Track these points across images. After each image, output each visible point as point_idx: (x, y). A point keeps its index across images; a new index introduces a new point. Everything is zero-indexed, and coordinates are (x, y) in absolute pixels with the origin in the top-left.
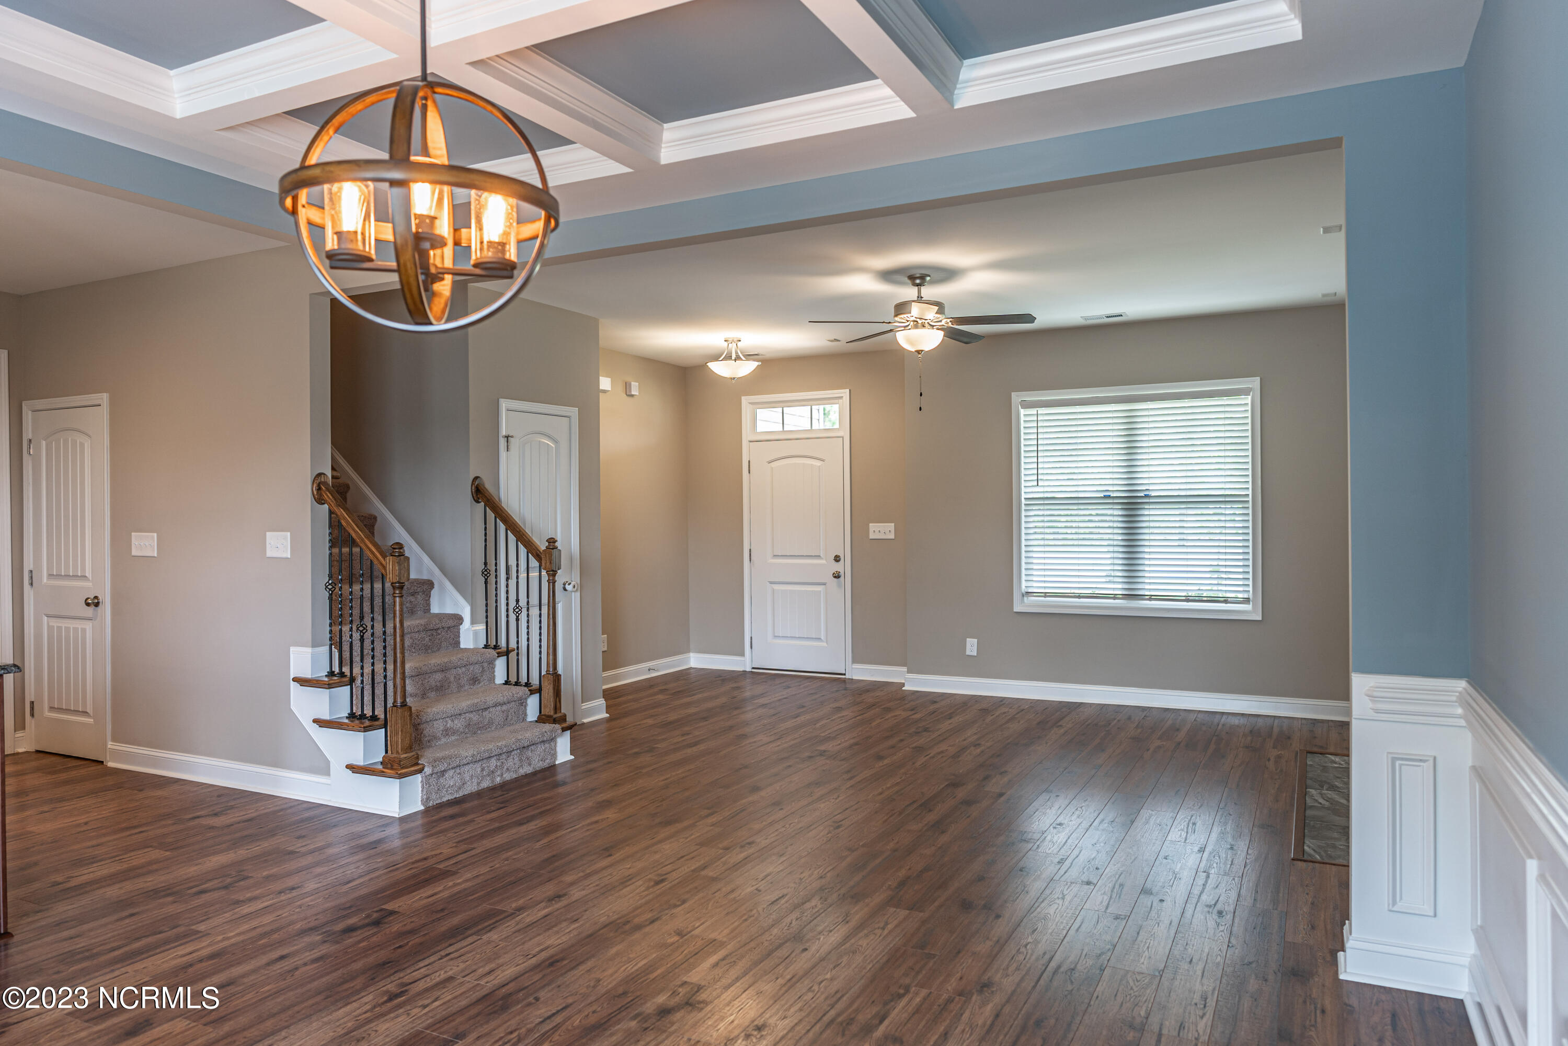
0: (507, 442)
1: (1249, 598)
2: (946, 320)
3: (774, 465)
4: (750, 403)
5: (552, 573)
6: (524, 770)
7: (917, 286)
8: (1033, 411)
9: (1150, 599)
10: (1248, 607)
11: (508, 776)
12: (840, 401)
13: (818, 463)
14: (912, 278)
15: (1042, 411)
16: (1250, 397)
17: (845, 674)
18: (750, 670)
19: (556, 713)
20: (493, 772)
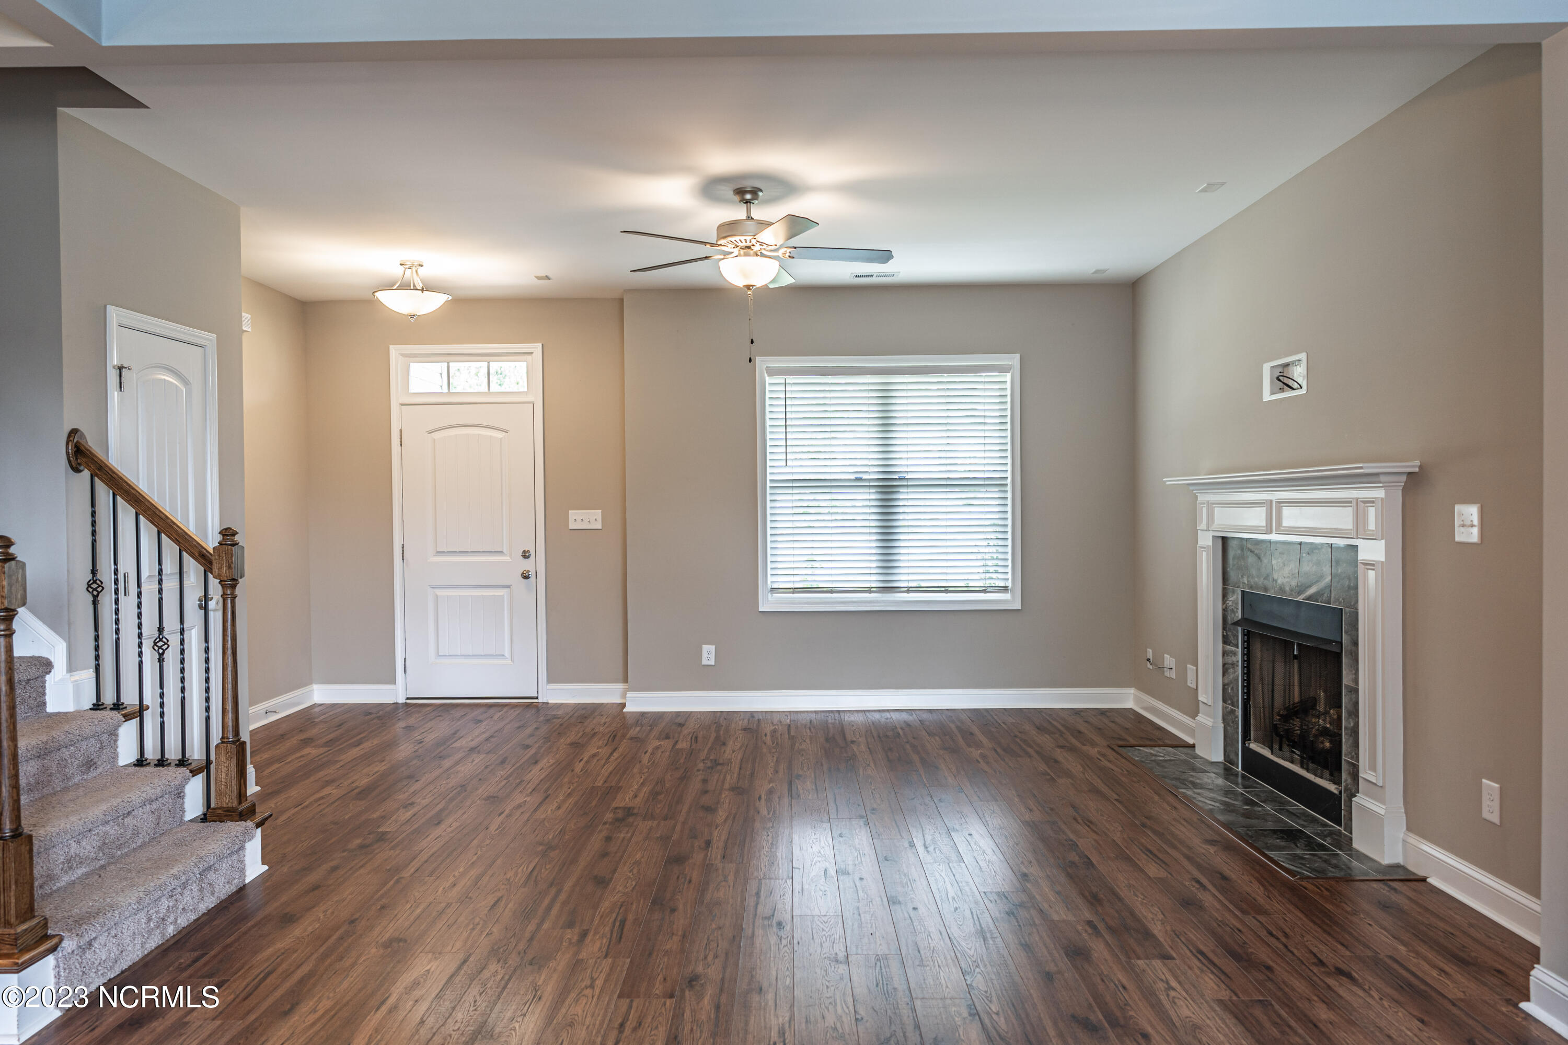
0: (120, 376)
1: (1007, 587)
2: (785, 249)
3: (436, 435)
4: (401, 355)
5: (230, 584)
6: (206, 905)
7: (746, 202)
8: (781, 380)
9: (908, 592)
10: (1007, 596)
11: (183, 922)
12: (529, 358)
13: (499, 435)
14: (740, 192)
15: (790, 380)
16: (1009, 375)
17: (537, 698)
18: (404, 702)
19: (240, 803)
20: (163, 919)
